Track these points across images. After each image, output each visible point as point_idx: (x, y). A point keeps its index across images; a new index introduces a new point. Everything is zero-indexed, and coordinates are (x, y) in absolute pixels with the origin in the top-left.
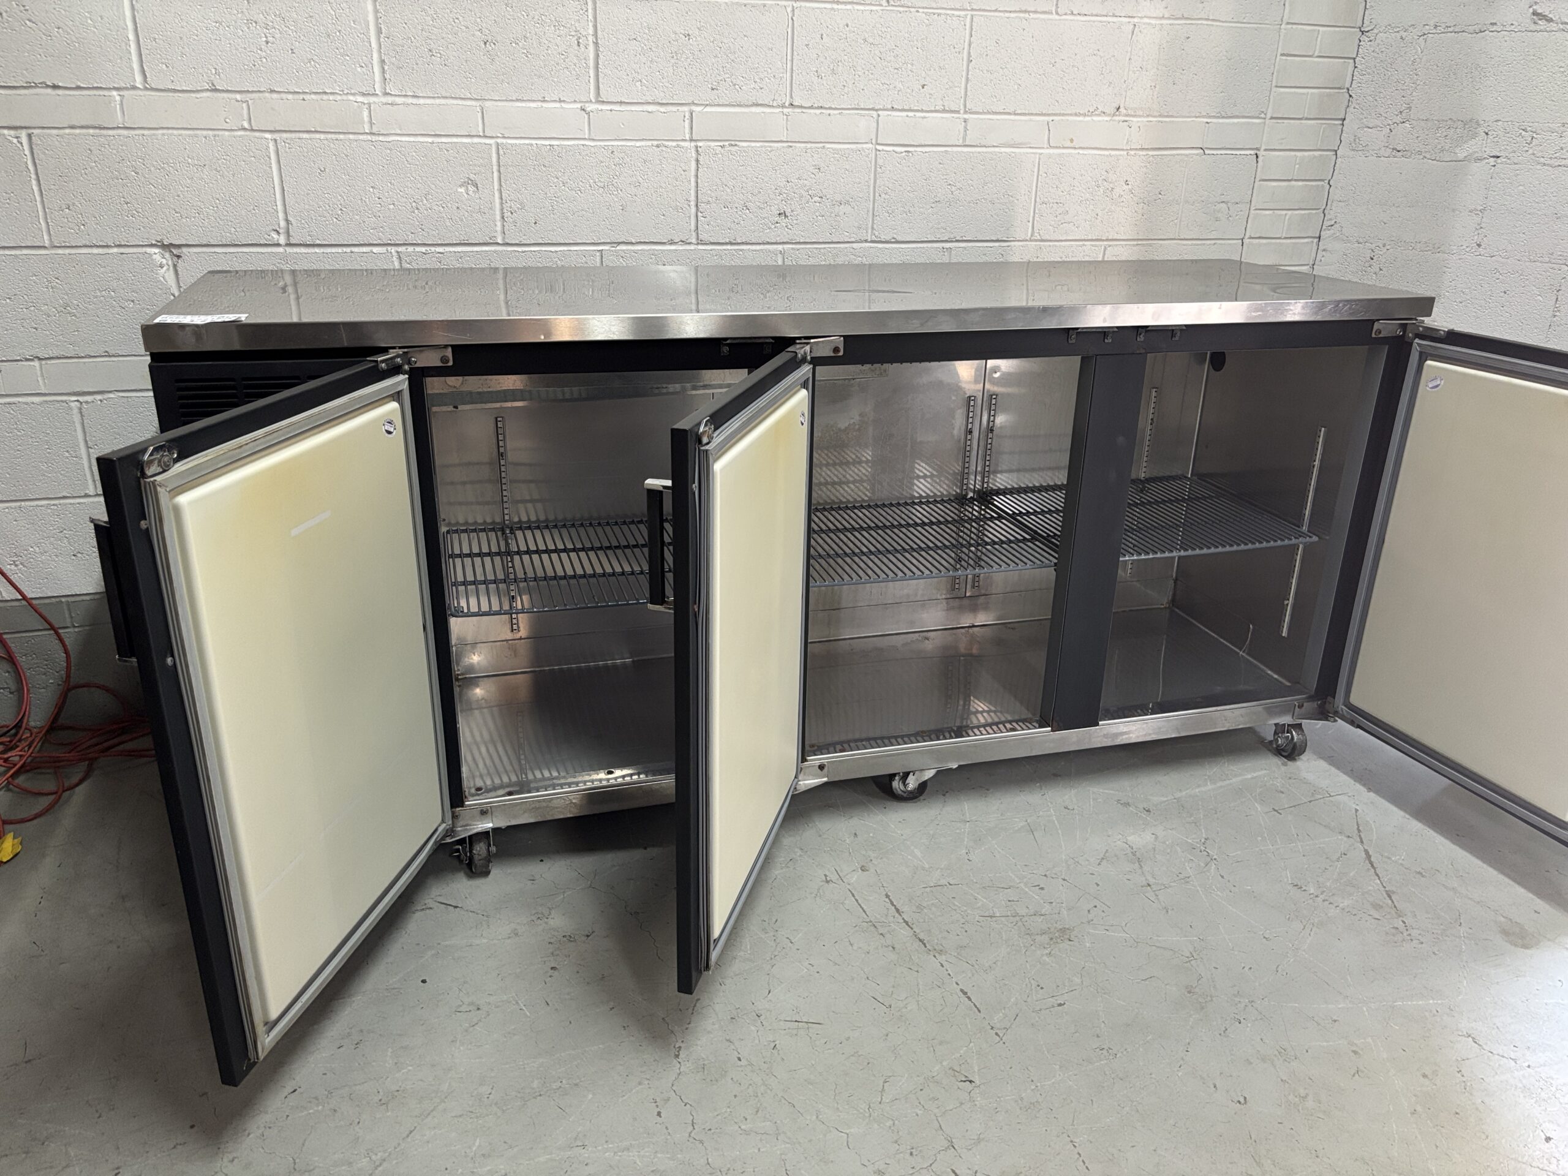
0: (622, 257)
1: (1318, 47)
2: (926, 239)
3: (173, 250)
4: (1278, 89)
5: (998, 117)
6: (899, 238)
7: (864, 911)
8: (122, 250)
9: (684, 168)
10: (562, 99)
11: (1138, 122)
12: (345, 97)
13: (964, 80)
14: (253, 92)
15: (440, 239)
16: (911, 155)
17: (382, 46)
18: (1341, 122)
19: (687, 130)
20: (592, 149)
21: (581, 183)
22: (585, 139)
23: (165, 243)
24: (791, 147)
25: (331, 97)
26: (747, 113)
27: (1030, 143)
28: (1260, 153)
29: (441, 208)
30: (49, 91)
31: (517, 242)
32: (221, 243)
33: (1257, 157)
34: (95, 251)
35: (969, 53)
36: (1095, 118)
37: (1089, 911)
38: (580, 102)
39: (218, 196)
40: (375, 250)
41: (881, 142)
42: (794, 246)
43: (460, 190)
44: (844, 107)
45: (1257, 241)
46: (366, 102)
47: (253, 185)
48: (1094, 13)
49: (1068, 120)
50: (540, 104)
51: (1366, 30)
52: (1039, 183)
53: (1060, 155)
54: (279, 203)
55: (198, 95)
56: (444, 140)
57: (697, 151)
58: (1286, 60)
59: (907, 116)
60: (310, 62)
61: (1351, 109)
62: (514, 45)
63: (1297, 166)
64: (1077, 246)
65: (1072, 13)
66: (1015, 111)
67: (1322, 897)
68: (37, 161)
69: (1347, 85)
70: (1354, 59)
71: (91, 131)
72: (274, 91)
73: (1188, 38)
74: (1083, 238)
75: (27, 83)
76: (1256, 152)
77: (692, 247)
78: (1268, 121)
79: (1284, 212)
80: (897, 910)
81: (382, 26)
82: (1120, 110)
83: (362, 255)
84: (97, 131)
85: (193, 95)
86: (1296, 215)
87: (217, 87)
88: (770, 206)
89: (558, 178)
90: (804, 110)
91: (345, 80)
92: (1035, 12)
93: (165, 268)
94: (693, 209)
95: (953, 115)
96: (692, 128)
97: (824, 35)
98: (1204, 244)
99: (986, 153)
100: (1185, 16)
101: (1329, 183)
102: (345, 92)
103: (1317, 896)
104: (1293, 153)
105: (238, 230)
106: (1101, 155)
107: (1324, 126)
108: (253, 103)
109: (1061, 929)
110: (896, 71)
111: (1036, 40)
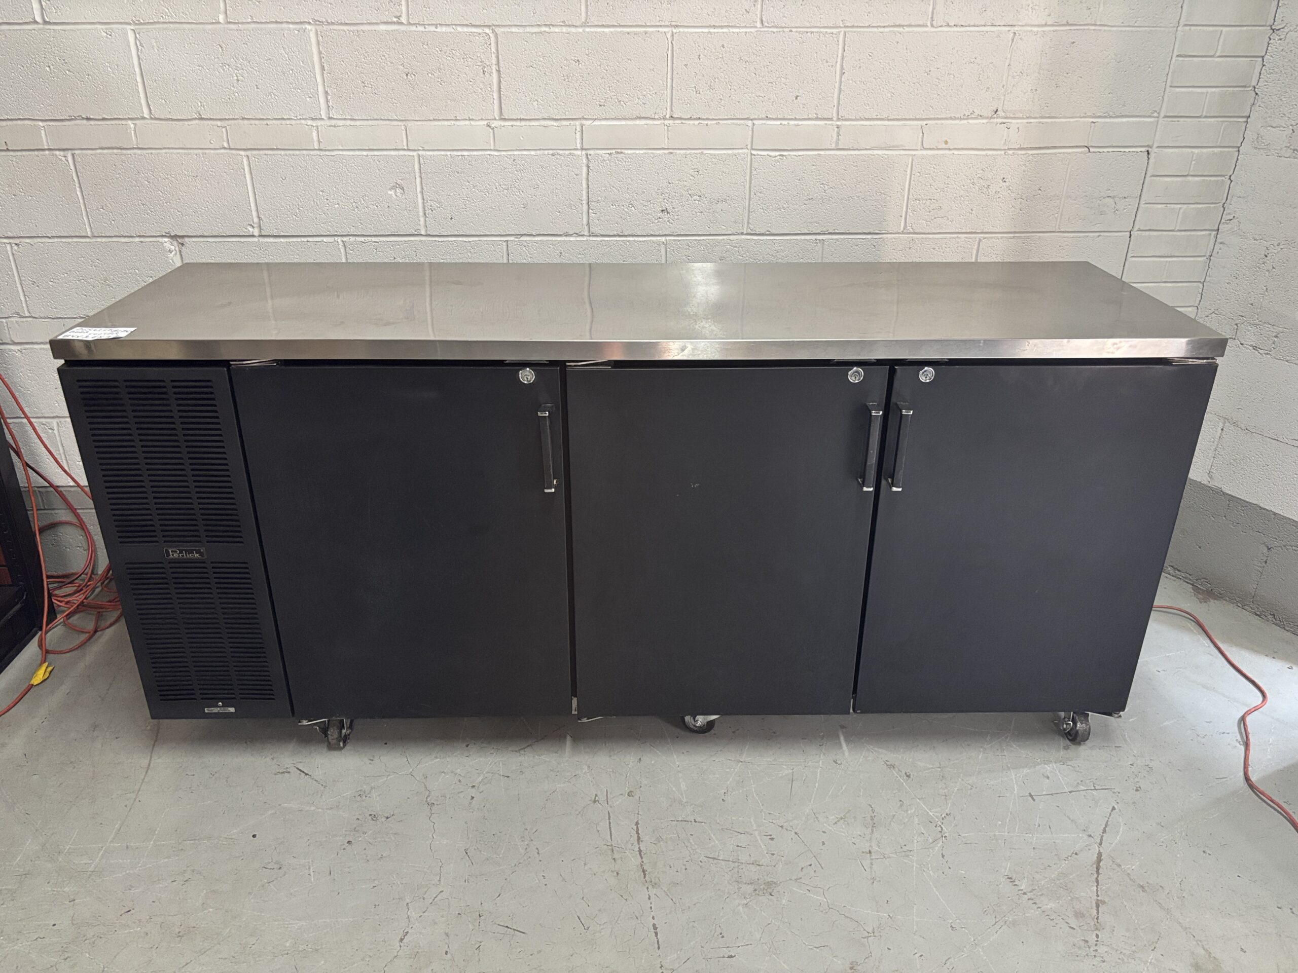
0: (525, 246)
1: (1220, 47)
2: (799, 232)
3: (178, 240)
4: (1173, 89)
5: (872, 123)
6: (774, 232)
7: (611, 835)
8: (142, 239)
9: (576, 173)
10: (471, 118)
11: (1017, 123)
12: (298, 122)
13: (836, 91)
14: (229, 119)
15: (375, 231)
16: (785, 158)
17: (326, 80)
18: (1245, 120)
19: (579, 141)
20: (497, 158)
21: (488, 186)
22: (491, 150)
23: (172, 235)
24: (671, 153)
25: (288, 122)
26: (631, 125)
27: (902, 146)
28: (1153, 151)
29: (375, 207)
30: (85, 122)
31: (437, 234)
32: (211, 235)
33: (1148, 153)
34: (123, 240)
35: (842, 66)
36: (971, 121)
37: (802, 868)
38: (486, 120)
39: (207, 199)
40: (325, 239)
41: (756, 148)
42: (675, 238)
43: (390, 192)
44: (721, 118)
45: (1148, 233)
46: (314, 125)
47: (233, 191)
48: (972, 24)
49: (942, 124)
50: (453, 122)
51: (1277, 28)
52: (912, 182)
53: (933, 156)
54: (253, 205)
55: (190, 123)
56: (376, 153)
57: (588, 158)
58: (1183, 61)
59: (781, 124)
60: (271, 96)
61: (1256, 107)
62: (430, 75)
63: (1193, 162)
64: (951, 238)
65: (948, 25)
66: (888, 117)
67: (1030, 895)
68: (79, 174)
69: (1254, 83)
70: (1263, 57)
71: (115, 151)
72: (245, 118)
73: (1073, 43)
74: (957, 231)
75: (69, 116)
76: (1147, 149)
77: (585, 239)
78: (1161, 120)
79: (1179, 206)
80: (639, 838)
81: (325, 65)
82: (997, 113)
83: (315, 243)
84: (119, 151)
85: (186, 123)
86: (1193, 208)
87: (203, 116)
88: (654, 204)
89: (469, 182)
90: (684, 122)
91: (298, 108)
92: (910, 26)
93: (173, 253)
94: (585, 208)
95: (826, 122)
96: (582, 139)
97: (702, 56)
98: (1087, 236)
99: (858, 155)
100: (1070, 23)
101: (1230, 179)
102: (298, 118)
103: (1025, 894)
104: (1189, 150)
105: (224, 225)
106: (977, 155)
107: (1226, 123)
108: (230, 128)
109: (768, 882)
110: (770, 84)
111: (911, 52)
